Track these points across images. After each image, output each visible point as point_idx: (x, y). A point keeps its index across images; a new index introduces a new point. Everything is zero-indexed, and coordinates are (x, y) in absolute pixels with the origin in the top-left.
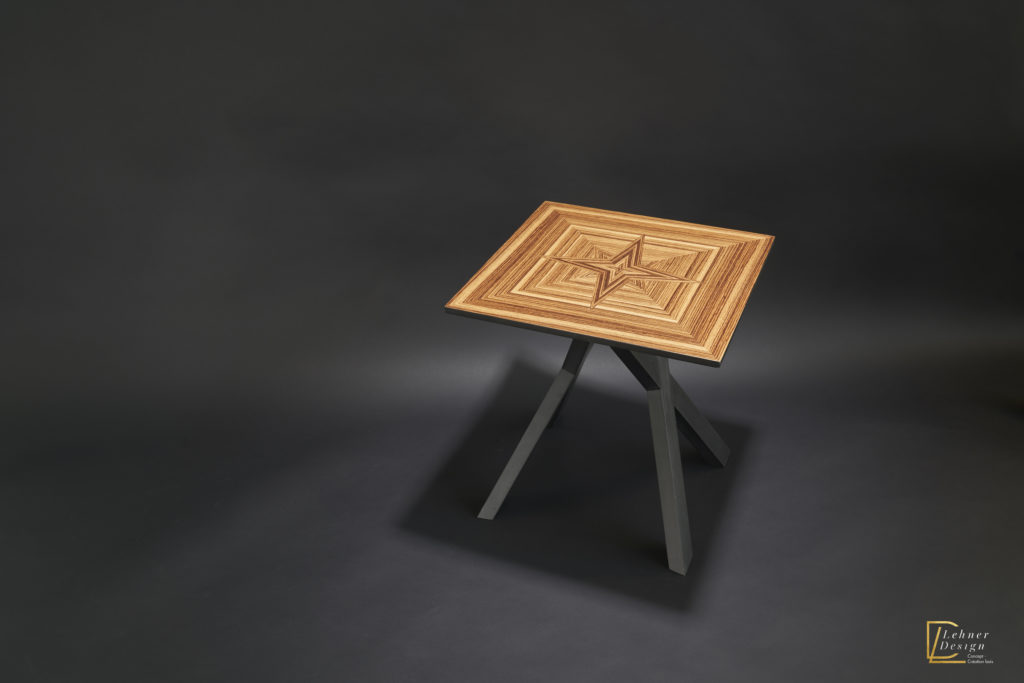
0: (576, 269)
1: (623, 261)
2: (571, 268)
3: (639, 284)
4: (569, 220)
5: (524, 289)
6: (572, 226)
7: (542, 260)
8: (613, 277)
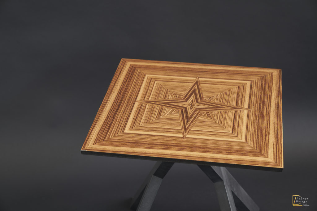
0: (162, 109)
1: (192, 98)
2: (158, 108)
3: (208, 115)
4: (144, 71)
5: (132, 128)
6: (147, 76)
7: (137, 104)
8: (190, 112)
